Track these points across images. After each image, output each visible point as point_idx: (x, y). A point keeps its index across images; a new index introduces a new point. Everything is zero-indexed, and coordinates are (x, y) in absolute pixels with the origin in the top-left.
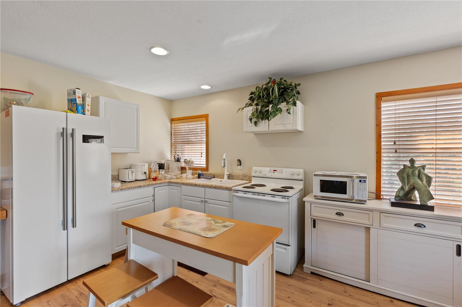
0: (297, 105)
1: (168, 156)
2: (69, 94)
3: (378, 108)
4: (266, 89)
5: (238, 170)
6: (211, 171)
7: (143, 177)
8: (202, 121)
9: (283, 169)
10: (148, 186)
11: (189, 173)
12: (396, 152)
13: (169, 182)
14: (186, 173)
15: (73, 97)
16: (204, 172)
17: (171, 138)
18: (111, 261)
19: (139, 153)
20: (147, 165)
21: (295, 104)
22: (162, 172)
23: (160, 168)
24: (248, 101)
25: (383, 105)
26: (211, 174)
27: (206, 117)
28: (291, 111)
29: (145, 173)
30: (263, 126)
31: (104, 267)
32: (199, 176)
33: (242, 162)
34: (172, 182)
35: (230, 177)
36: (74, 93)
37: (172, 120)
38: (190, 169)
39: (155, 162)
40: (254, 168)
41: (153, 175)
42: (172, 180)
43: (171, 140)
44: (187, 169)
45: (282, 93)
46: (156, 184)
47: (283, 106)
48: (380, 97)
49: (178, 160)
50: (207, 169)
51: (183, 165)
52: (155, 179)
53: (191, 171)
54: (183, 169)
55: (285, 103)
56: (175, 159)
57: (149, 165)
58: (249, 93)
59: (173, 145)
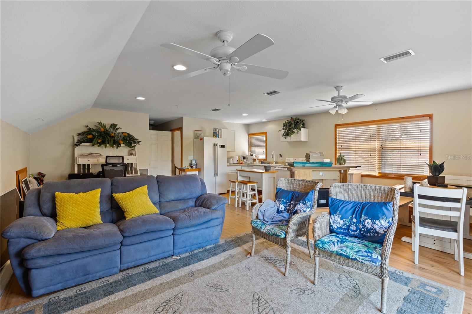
0: (301, 130)
1: (247, 153)
2: (214, 130)
3: (336, 131)
4: (290, 122)
5: (280, 160)
6: (268, 160)
7: (237, 162)
8: (264, 135)
9: (299, 158)
10: (239, 165)
11: (257, 161)
12: (342, 150)
13: (248, 165)
14: (256, 161)
15: (215, 132)
16: (265, 161)
17: (249, 144)
18: (227, 192)
19: (235, 151)
20: (238, 157)
21: (300, 130)
22: (245, 160)
23: (243, 159)
24: (282, 127)
25: (337, 129)
26: (268, 162)
27: (265, 133)
28: (299, 133)
29: (237, 160)
30: (289, 139)
31: (224, 193)
32: (262, 163)
33: (282, 156)
34: (249, 165)
35: (276, 163)
36: (216, 130)
37: (249, 135)
38: (258, 159)
39: (241, 156)
40: (287, 158)
41: (241, 162)
42: (249, 164)
43: (249, 145)
44: (256, 159)
45: (296, 125)
46: (242, 165)
47: (295, 130)
48: (337, 126)
49: (252, 155)
50: (266, 159)
51: (254, 157)
52: (242, 163)
53: (258, 160)
54: (254, 160)
55: (296, 129)
56: (251, 154)
57: (239, 157)
58: (283, 124)
59: (250, 147)
